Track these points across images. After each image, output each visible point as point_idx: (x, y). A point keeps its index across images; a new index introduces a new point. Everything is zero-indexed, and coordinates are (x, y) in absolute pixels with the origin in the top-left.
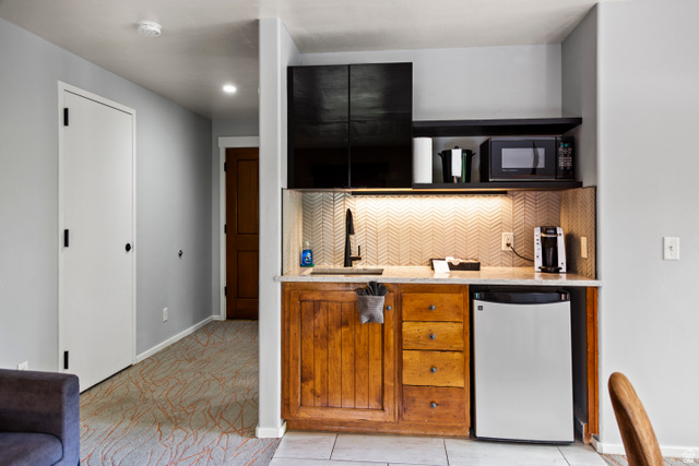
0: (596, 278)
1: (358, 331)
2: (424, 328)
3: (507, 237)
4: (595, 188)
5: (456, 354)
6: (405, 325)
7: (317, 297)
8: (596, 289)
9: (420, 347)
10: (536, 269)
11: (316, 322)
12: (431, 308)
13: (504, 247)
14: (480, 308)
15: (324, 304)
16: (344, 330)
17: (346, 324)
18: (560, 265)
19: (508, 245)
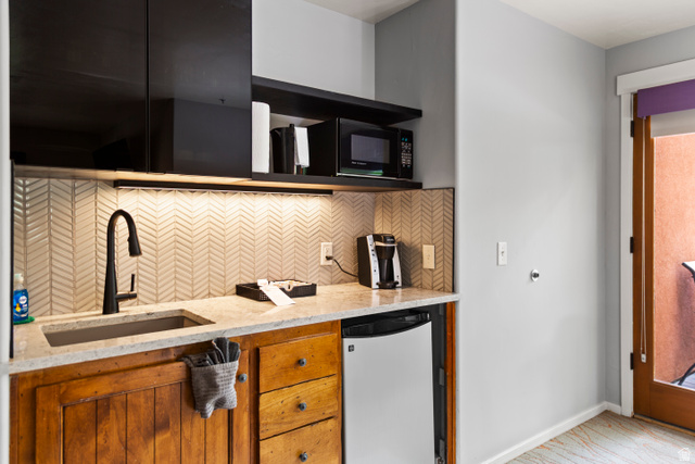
0: (454, 290)
1: (187, 433)
2: (288, 397)
3: (326, 248)
4: (454, 189)
5: (330, 421)
6: (263, 399)
7: (103, 387)
8: (453, 305)
9: (285, 428)
10: (374, 285)
11: (100, 439)
12: (300, 362)
13: (323, 261)
14: (351, 348)
15: (118, 400)
16: (159, 438)
17: (165, 426)
18: (396, 279)
19: (328, 258)
